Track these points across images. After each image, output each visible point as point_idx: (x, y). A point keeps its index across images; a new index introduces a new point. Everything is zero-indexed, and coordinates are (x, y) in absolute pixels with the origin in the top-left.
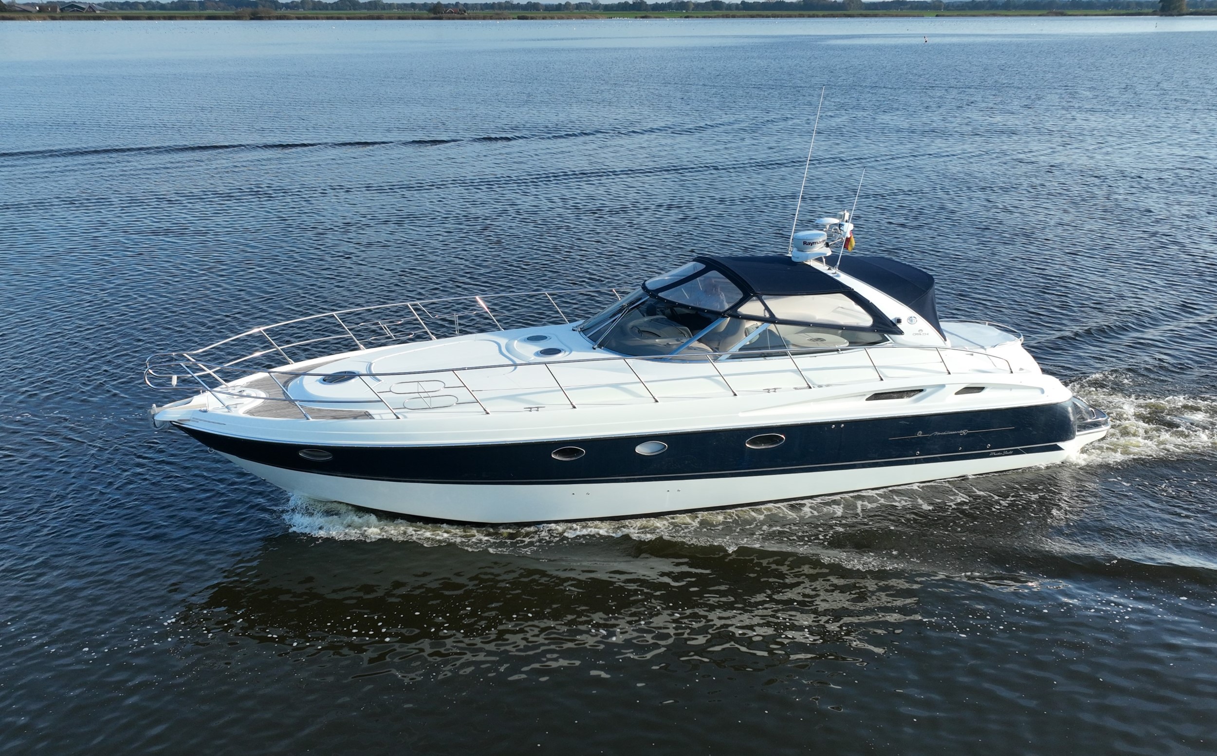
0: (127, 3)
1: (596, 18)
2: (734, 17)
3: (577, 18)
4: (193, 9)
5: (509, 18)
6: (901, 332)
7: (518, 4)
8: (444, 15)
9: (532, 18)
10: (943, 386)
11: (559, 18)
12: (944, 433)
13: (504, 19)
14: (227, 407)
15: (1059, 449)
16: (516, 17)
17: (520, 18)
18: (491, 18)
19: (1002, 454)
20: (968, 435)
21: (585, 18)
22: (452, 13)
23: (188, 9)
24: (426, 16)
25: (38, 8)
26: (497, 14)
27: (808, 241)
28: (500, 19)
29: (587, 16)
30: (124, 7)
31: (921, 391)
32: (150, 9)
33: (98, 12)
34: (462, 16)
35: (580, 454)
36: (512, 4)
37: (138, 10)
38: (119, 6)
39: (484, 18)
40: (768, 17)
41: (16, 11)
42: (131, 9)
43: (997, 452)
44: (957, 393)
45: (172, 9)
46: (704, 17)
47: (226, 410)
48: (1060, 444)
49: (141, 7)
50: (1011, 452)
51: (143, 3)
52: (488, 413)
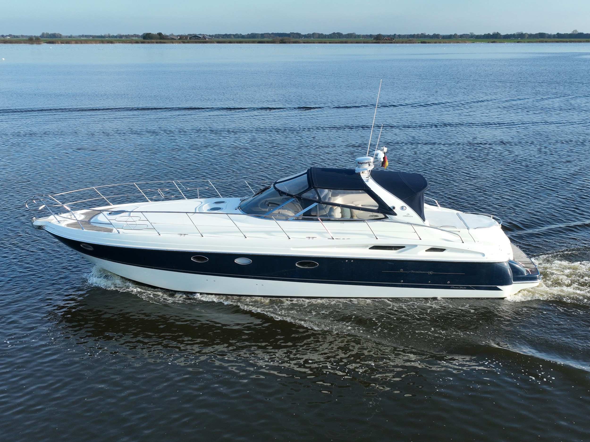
0: (226, 35)
1: (465, 42)
2: (546, 42)
3: (454, 43)
4: (258, 38)
5: (416, 43)
6: (395, 214)
7: (428, 35)
8: (380, 41)
9: (429, 43)
10: (416, 246)
11: (444, 43)
12: (418, 272)
13: (413, 43)
14: (58, 221)
15: (499, 290)
16: (420, 42)
17: (422, 43)
18: (406, 43)
19: (459, 288)
20: (433, 275)
21: (459, 42)
22: (386, 40)
23: (255, 38)
24: (371, 41)
25: (179, 37)
26: (410, 40)
27: (360, 162)
28: (411, 43)
29: (460, 41)
30: (224, 37)
31: (404, 247)
32: (237, 38)
33: (207, 39)
34: (390, 41)
35: (206, 260)
36: (424, 35)
37: (231, 38)
38: (222, 36)
39: (402, 43)
40: (567, 42)
41: (169, 39)
42: (228, 38)
43: (455, 287)
44: (426, 251)
45: (247, 38)
46: (528, 42)
47: (58, 223)
48: (499, 287)
49: (232, 36)
50: (464, 288)
51: (233, 35)
52: (160, 235)
